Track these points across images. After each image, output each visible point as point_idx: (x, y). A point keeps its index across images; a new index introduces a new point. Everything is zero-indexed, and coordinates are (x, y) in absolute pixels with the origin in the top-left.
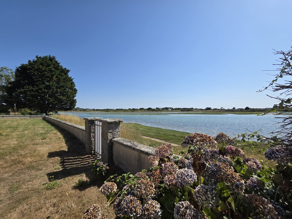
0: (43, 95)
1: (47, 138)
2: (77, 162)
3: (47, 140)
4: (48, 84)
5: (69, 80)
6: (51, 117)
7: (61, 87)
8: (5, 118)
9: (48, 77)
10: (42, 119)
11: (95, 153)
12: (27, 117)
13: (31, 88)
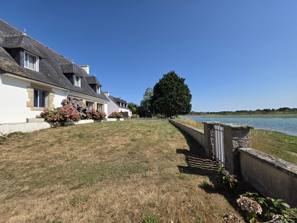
0: (168, 103)
1: (174, 137)
2: (199, 164)
3: (174, 139)
4: (170, 94)
5: (185, 87)
6: (174, 120)
7: (179, 95)
8: (150, 120)
9: (170, 89)
10: (169, 121)
11: (216, 159)
12: (160, 120)
13: (161, 99)
